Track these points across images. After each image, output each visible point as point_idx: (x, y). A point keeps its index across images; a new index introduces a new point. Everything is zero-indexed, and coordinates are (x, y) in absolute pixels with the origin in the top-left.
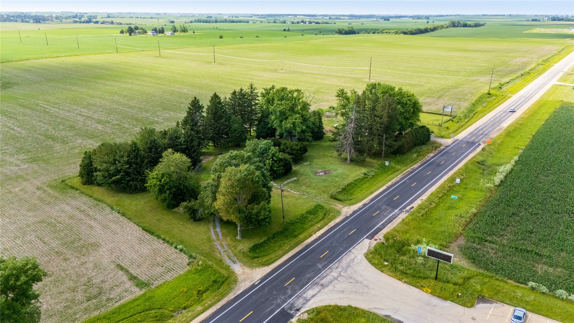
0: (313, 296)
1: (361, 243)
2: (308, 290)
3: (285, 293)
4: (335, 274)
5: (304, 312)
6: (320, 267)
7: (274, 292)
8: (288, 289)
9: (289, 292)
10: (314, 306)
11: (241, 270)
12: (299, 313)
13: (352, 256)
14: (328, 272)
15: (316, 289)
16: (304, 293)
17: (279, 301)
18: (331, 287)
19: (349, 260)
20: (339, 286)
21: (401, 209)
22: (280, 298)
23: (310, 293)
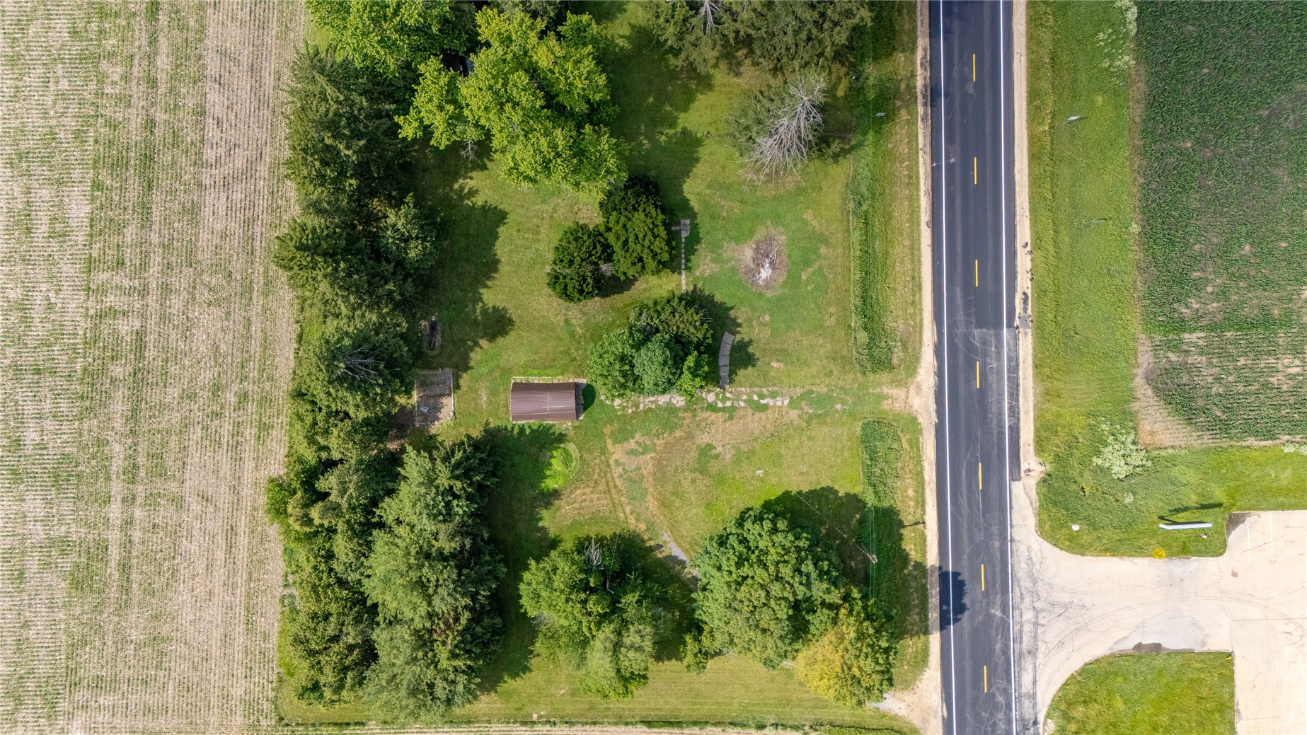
0: (1035, 682)
1: (1014, 505)
2: (1020, 677)
3: (996, 705)
4: (1028, 615)
5: (1045, 720)
6: (998, 613)
7: (983, 714)
8: (994, 696)
9: (1000, 699)
10: (1048, 700)
11: (902, 705)
12: (1041, 726)
13: (1023, 548)
14: (1017, 619)
15: (1028, 664)
16: (1020, 686)
17: (1003, 726)
18: (1042, 648)
19: (1025, 566)
20: (1050, 634)
21: (1010, 325)
22: (1000, 720)
23: (1027, 679)
